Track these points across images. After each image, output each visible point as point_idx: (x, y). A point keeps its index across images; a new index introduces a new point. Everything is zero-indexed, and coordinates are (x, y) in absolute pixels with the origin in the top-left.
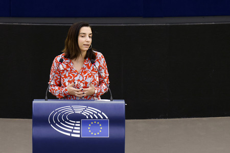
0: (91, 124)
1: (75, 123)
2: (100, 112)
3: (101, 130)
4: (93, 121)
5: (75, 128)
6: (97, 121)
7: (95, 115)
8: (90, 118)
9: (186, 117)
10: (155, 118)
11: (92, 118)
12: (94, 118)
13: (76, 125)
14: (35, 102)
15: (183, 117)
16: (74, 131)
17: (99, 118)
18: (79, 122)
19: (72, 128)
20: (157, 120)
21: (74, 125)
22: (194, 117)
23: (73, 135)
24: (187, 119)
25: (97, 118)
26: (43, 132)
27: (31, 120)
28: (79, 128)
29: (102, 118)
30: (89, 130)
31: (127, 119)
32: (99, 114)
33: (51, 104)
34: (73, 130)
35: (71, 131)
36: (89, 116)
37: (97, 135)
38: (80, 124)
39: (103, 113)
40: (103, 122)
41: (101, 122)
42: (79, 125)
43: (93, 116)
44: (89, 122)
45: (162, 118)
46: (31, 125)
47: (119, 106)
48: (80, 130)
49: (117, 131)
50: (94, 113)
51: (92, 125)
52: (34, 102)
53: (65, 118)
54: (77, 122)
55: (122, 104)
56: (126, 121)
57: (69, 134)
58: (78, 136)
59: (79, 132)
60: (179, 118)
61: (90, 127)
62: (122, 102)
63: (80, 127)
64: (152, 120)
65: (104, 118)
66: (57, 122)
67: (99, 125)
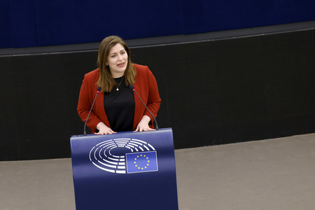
0: (136, 158)
1: (119, 159)
2: (146, 143)
4: (139, 155)
5: (120, 164)
6: (143, 154)
7: (140, 147)
8: (135, 151)
9: (242, 141)
10: (208, 145)
11: (137, 151)
12: (140, 150)
13: (121, 160)
14: (73, 138)
15: (239, 141)
16: (119, 167)
17: (145, 150)
19: (116, 163)
20: (210, 147)
21: (117, 160)
23: (118, 172)
24: (244, 143)
25: (143, 150)
26: (84, 171)
27: (71, 159)
28: (124, 164)
29: (148, 150)
30: (135, 164)
31: (176, 148)
32: (145, 146)
33: (91, 139)
34: (117, 166)
35: (115, 167)
36: (134, 149)
37: (144, 169)
38: (125, 158)
39: (149, 145)
40: (150, 155)
41: (147, 155)
42: (124, 160)
43: (138, 148)
44: (135, 156)
45: (215, 144)
46: (70, 165)
47: (167, 135)
48: (125, 165)
49: (167, 163)
50: (139, 145)
51: (138, 158)
52: (71, 139)
53: (107, 153)
55: (169, 133)
56: (176, 151)
57: (113, 171)
58: (124, 172)
59: (124, 167)
60: (234, 142)
61: (136, 161)
62: (170, 131)
63: (125, 162)
64: (205, 147)
65: (151, 149)
66: (99, 159)
67: (145, 158)
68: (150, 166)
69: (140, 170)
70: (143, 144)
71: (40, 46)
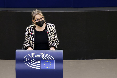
0: (45, 62)
2: (50, 56)
3: (51, 65)
4: (47, 61)
6: (49, 61)
7: (47, 58)
8: (45, 59)
9: (95, 59)
11: (46, 59)
14: (17, 51)
16: (37, 66)
17: (50, 59)
18: (39, 61)
19: (36, 64)
20: (80, 60)
22: (99, 59)
24: (96, 60)
25: (49, 59)
26: (21, 66)
27: (15, 60)
29: (51, 59)
30: (45, 65)
32: (49, 57)
33: (25, 52)
35: (35, 66)
37: (49, 68)
38: (40, 62)
44: (45, 61)
45: (82, 59)
46: (15, 63)
47: (60, 53)
48: (40, 65)
49: (59, 66)
50: (47, 57)
52: (16, 51)
53: (32, 59)
54: (38, 61)
55: (61, 52)
56: (64, 61)
60: (91, 59)
61: (45, 64)
64: (78, 60)
65: (52, 59)
66: (28, 61)
67: (49, 63)
68: (51, 66)
69: (47, 68)
70: (49, 56)
71: (6, 7)
